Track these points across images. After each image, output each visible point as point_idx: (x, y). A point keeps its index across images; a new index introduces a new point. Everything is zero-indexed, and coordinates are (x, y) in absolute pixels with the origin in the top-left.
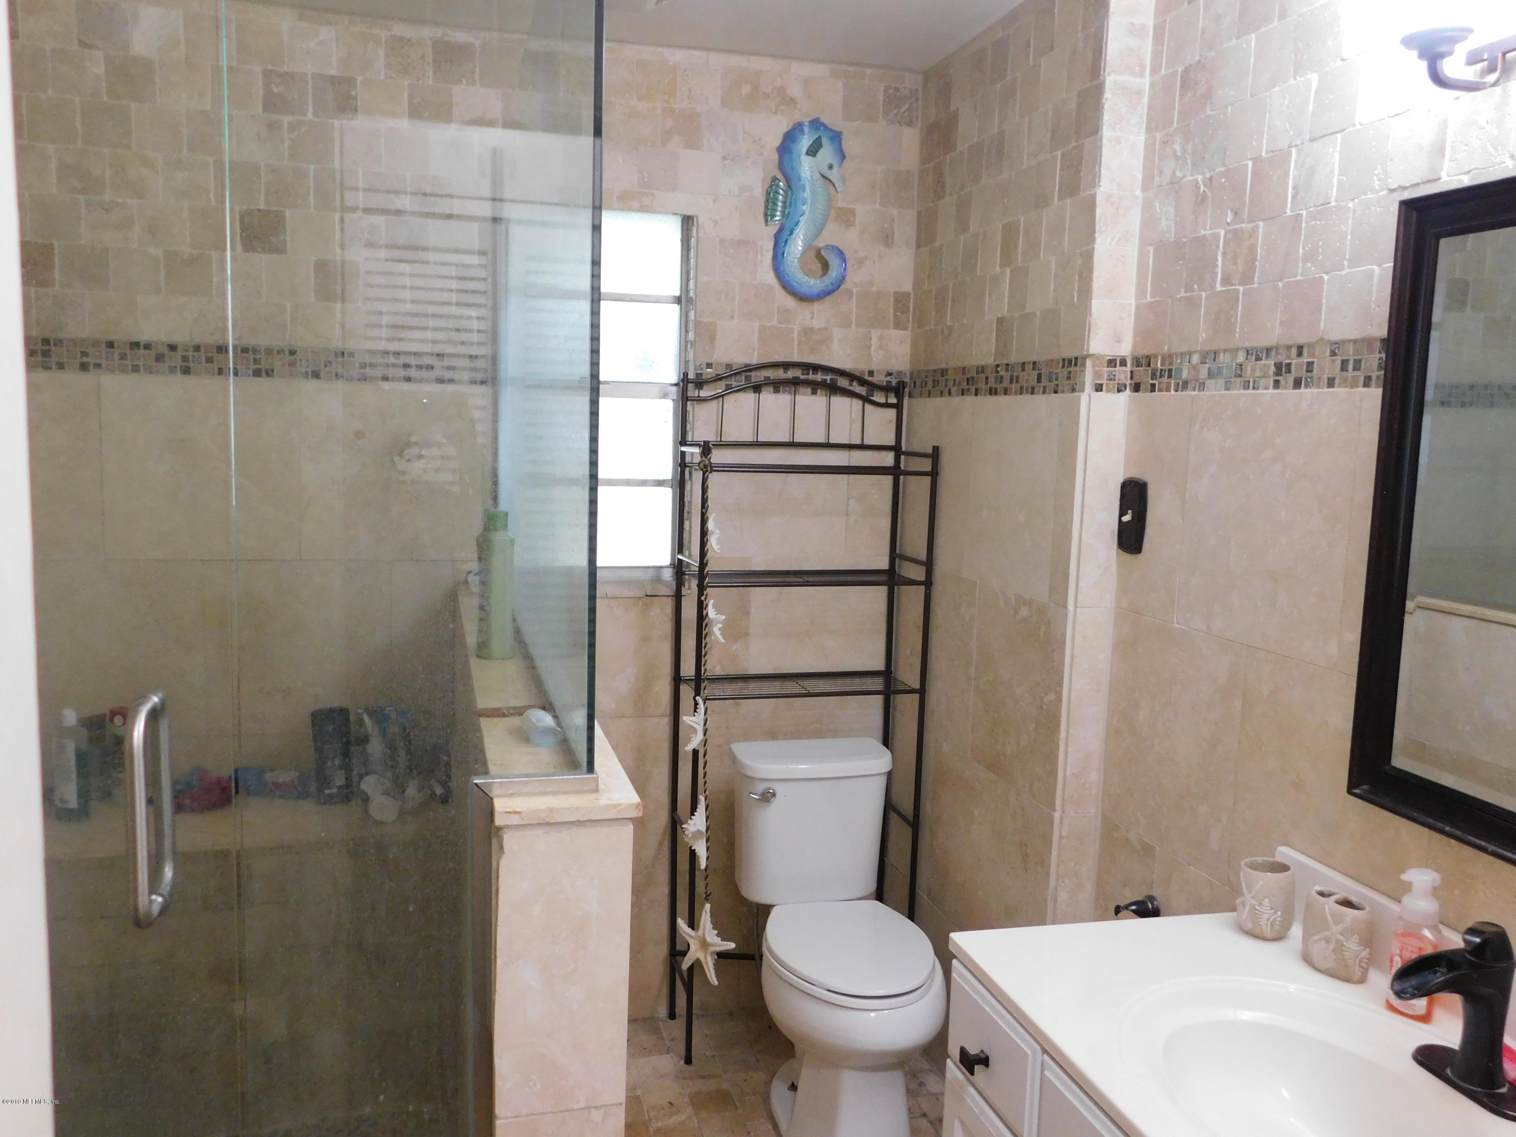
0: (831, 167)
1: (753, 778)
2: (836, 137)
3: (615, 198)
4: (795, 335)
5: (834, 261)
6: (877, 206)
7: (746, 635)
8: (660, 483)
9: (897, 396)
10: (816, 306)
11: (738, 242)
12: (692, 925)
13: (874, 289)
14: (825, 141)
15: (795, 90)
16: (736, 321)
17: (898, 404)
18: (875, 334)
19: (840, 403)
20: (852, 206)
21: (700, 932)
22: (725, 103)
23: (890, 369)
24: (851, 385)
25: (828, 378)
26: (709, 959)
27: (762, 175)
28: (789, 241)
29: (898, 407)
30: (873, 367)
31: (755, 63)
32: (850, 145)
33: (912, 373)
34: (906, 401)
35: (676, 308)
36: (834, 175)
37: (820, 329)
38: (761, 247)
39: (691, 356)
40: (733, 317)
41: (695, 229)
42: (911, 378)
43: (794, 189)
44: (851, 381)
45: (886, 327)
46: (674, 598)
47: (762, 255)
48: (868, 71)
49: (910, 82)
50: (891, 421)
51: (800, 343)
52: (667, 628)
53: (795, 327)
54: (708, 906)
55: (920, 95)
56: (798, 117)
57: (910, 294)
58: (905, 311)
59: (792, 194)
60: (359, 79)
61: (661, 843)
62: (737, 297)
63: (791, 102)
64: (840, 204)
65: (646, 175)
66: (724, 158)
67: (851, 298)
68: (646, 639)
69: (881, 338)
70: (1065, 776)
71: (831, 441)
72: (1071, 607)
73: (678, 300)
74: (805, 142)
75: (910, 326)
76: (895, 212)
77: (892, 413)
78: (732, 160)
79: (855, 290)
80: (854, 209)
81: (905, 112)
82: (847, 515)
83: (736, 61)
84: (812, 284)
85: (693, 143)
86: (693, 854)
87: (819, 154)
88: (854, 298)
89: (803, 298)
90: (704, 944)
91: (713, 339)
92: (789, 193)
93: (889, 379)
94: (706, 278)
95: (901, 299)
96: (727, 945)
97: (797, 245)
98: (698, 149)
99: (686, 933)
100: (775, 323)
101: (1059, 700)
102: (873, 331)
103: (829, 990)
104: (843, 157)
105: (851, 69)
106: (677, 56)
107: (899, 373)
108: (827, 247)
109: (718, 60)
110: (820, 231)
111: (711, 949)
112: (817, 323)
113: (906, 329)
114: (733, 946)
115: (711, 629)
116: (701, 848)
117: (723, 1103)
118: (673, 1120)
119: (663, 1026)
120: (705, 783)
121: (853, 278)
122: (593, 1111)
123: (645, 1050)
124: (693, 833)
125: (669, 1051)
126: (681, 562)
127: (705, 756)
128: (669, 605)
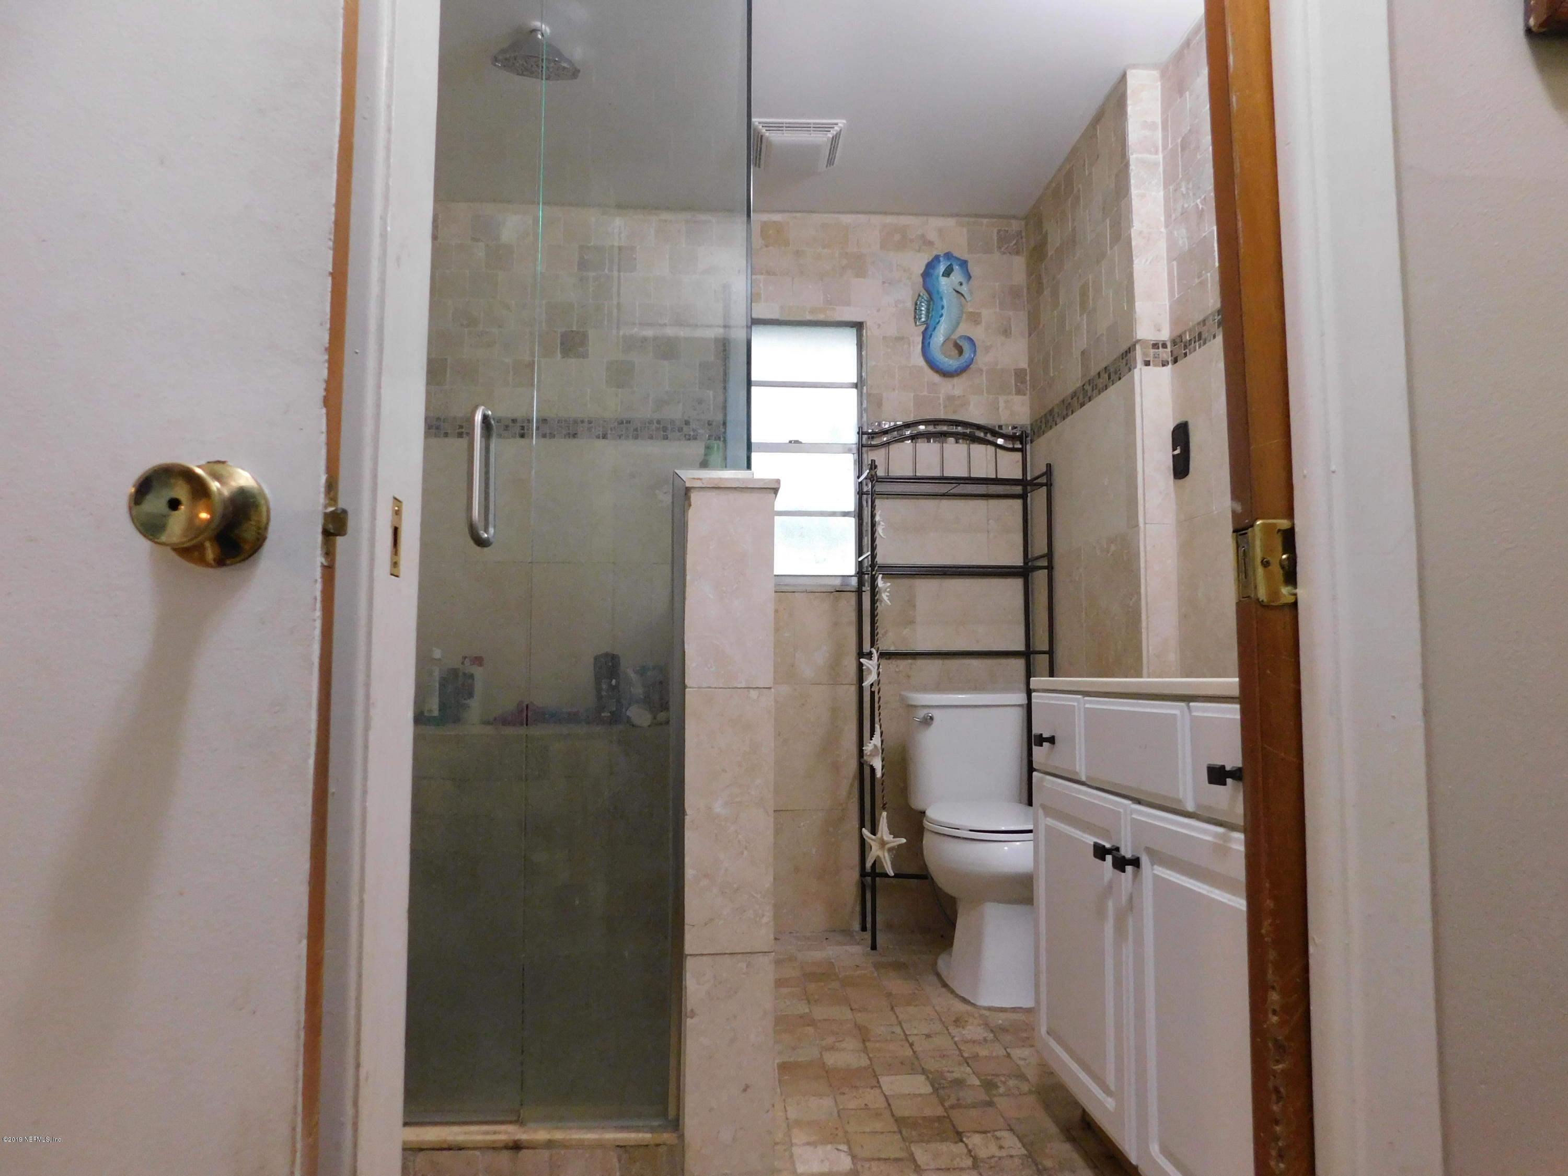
0: (961, 284)
1: (916, 706)
2: (964, 264)
3: (807, 313)
4: (941, 401)
5: (966, 347)
6: (997, 310)
7: (912, 622)
8: (845, 514)
9: (1021, 443)
10: (955, 381)
11: (895, 338)
12: (874, 832)
13: (999, 367)
14: (956, 268)
15: (933, 236)
16: (897, 392)
17: (1023, 448)
18: (1002, 399)
19: (977, 449)
20: (977, 311)
21: (879, 835)
22: (883, 247)
23: (1015, 423)
24: (986, 436)
25: (968, 431)
26: (886, 855)
27: (911, 293)
28: (933, 336)
29: (1022, 450)
30: (1002, 423)
31: (904, 220)
32: (973, 269)
33: (1032, 425)
34: (1028, 447)
35: (854, 391)
36: (964, 289)
37: (959, 397)
38: (913, 341)
39: (865, 419)
40: (894, 389)
41: (864, 331)
42: (1031, 430)
43: (935, 300)
44: (986, 434)
45: (1010, 394)
46: (857, 593)
47: (914, 346)
48: (985, 221)
49: (1015, 226)
50: (1018, 461)
51: (945, 407)
52: (853, 616)
53: (941, 396)
54: (884, 814)
55: (1023, 234)
56: (935, 253)
57: (1026, 370)
58: (1023, 382)
59: (934, 304)
60: (638, 247)
61: (852, 785)
62: (897, 376)
63: (931, 243)
64: (970, 310)
65: (829, 296)
66: (884, 283)
67: (981, 374)
68: (836, 624)
69: (1006, 402)
70: (1148, 657)
71: (972, 476)
72: (1141, 524)
73: (856, 386)
74: (942, 268)
75: (1028, 392)
76: (1011, 313)
77: (1018, 455)
78: (889, 283)
79: (984, 369)
80: (980, 313)
81: (1014, 245)
82: (988, 532)
83: (889, 219)
84: (950, 362)
85: (861, 272)
86: (873, 770)
87: (952, 276)
88: (984, 373)
89: (946, 374)
90: (883, 844)
91: (880, 404)
92: (931, 303)
93: (1014, 431)
94: (874, 363)
95: (1019, 375)
96: (898, 841)
97: (939, 337)
98: (865, 277)
99: (867, 836)
100: (926, 393)
101: (1140, 599)
102: (999, 397)
104: (969, 277)
105: (972, 220)
106: (848, 219)
107: (1022, 426)
108: (961, 337)
109: (877, 220)
110: (957, 327)
111: (888, 846)
112: (957, 392)
113: (1024, 395)
114: (904, 840)
115: (880, 595)
116: (877, 764)
117: (899, 967)
118: (859, 972)
119: (855, 933)
120: (880, 714)
121: (983, 360)
122: (751, 691)
123: (840, 944)
124: (871, 751)
125: (858, 944)
126: (860, 564)
127: (879, 692)
128: (853, 598)
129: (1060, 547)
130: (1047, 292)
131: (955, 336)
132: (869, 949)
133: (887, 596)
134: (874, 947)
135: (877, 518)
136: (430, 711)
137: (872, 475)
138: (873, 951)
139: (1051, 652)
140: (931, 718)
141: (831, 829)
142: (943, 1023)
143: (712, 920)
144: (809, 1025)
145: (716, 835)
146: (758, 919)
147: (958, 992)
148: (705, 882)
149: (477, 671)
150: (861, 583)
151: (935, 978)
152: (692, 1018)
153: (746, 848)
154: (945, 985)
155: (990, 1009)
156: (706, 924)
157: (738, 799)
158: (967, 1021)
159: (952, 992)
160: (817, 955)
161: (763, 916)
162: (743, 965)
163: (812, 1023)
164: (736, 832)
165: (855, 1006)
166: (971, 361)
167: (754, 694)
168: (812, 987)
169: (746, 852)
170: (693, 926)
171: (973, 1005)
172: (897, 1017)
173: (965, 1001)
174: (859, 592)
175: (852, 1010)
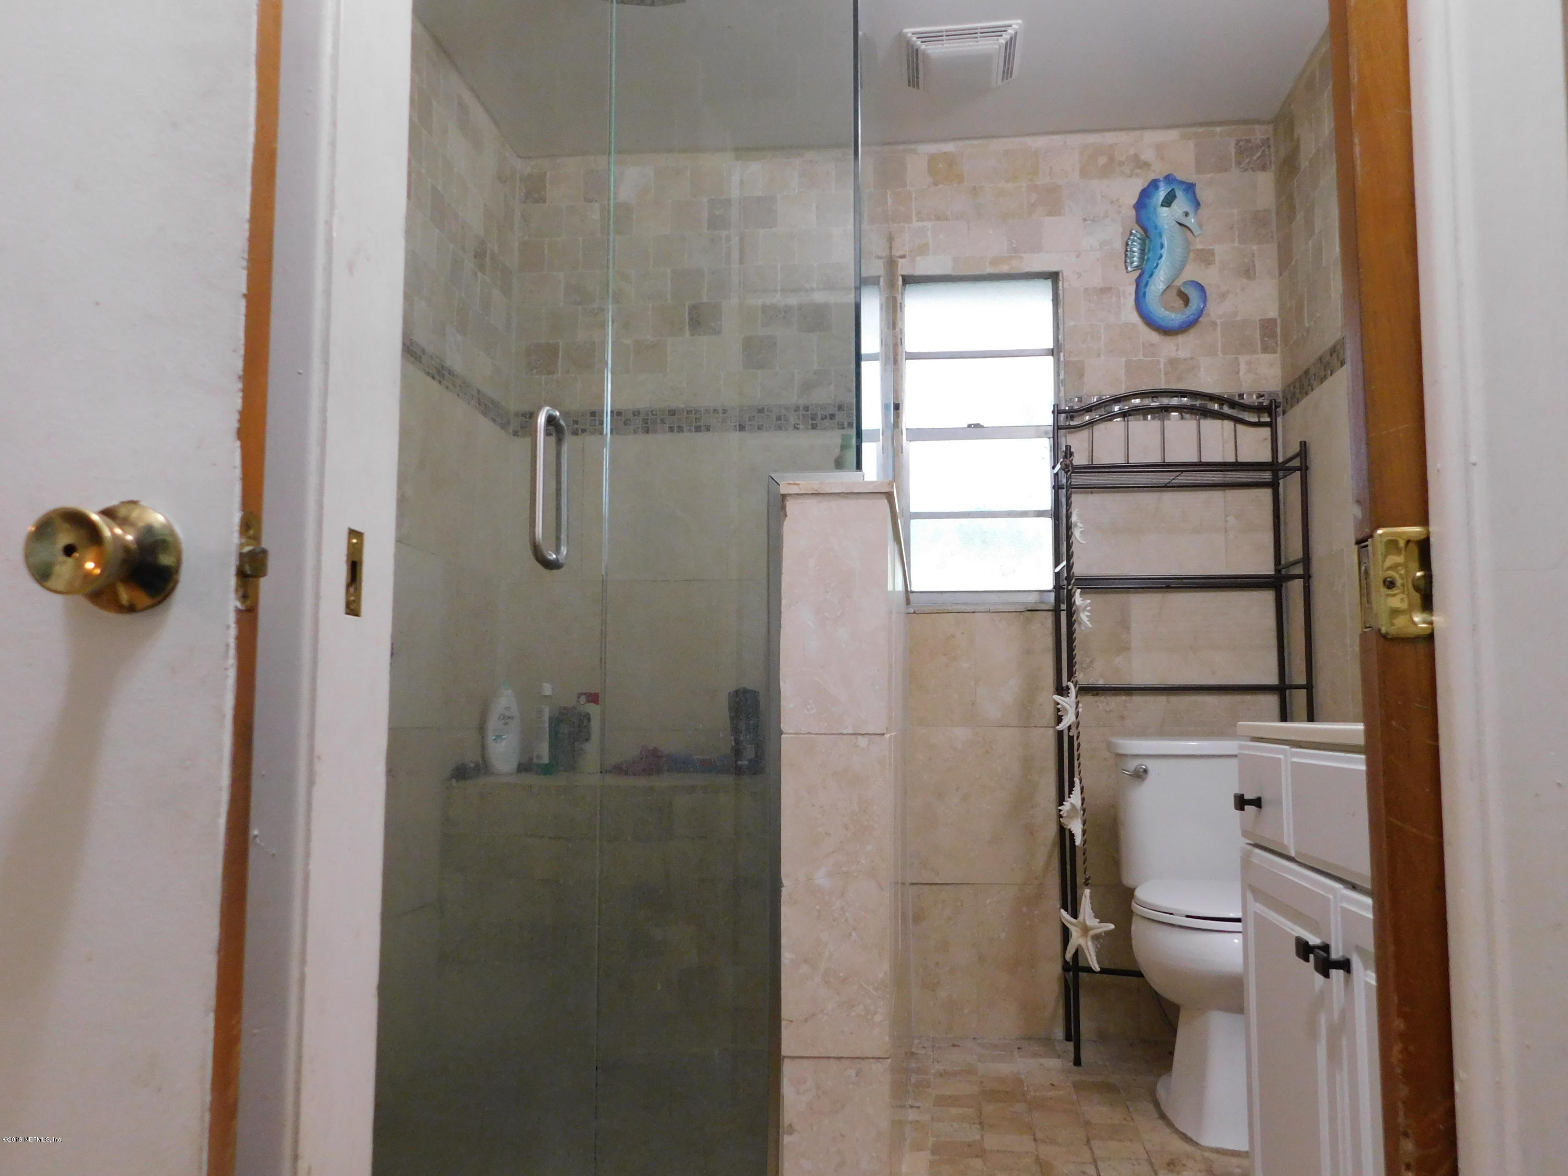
0: (1187, 214)
1: (1126, 756)
2: (1190, 188)
3: (987, 264)
4: (1162, 366)
5: (1193, 294)
6: (1236, 244)
8: (1040, 514)
9: (1270, 416)
10: (1181, 339)
11: (1101, 289)
12: (1075, 915)
13: (1239, 318)
14: (1179, 194)
15: (1148, 155)
16: (1103, 357)
17: (1271, 422)
18: (1243, 360)
19: (1209, 425)
20: (1211, 248)
21: (1081, 918)
22: (1084, 173)
23: (1261, 389)
24: (1221, 408)
25: (1198, 403)
26: (1090, 944)
27: (1121, 230)
28: (1149, 283)
29: (1271, 425)
30: (1243, 390)
31: (1110, 138)
32: (1203, 194)
33: (1284, 391)
34: (1279, 420)
35: (1050, 360)
36: (1191, 221)
37: (1185, 360)
38: (1124, 292)
39: (1062, 394)
40: (1099, 355)
41: (1060, 283)
42: (1284, 397)
43: (1152, 237)
44: (1221, 405)
45: (1254, 352)
46: (1054, 613)
47: (1125, 298)
48: (1218, 129)
49: (1260, 133)
50: (1266, 439)
51: (1166, 374)
52: (1049, 642)
53: (1162, 360)
54: (1087, 892)
55: (1272, 142)
56: (1153, 176)
57: (1276, 319)
58: (1273, 335)
59: (1151, 241)
60: (779, 196)
61: (1050, 857)
62: (1103, 337)
63: (1146, 165)
64: (1199, 247)
65: (1014, 241)
66: (1085, 220)
67: (1215, 329)
68: (1028, 652)
69: (1249, 363)
71: (1203, 460)
73: (1052, 352)
74: (1162, 194)
75: (1279, 349)
76: (1254, 248)
77: (1266, 432)
78: (1092, 220)
79: (1218, 321)
80: (1213, 249)
81: (1258, 158)
82: (1226, 532)
83: (1092, 139)
84: (1174, 317)
85: (1055, 209)
86: (1072, 836)
87: (1174, 205)
88: (1219, 328)
89: (1166, 331)
90: (1085, 930)
91: (1081, 375)
92: (1147, 241)
93: (1261, 400)
94: (1072, 323)
95: (1267, 327)
96: (1106, 926)
97: (1158, 283)
98: (1060, 215)
99: (1068, 922)
100: (1141, 357)
102: (1239, 357)
103: (1188, 916)
104: (1197, 204)
105: (1201, 130)
106: (1040, 142)
107: (1270, 394)
108: (1185, 283)
109: (1076, 140)
110: (1181, 269)
111: (1091, 933)
112: (1183, 354)
113: (1275, 352)
114: (1111, 926)
115: (1079, 616)
116: (1076, 827)
117: (1108, 1090)
118: (1052, 1093)
119: (1056, 1044)
120: (1079, 765)
121: (1216, 311)
122: (860, 737)
123: (1035, 1055)
124: (1068, 811)
125: (1059, 1057)
126: (1057, 575)
127: (1078, 738)
128: (1049, 619)
129: (1319, 550)
130: (1300, 216)
131: (1178, 283)
132: (1072, 1064)
133: (1087, 616)
134: (1077, 1062)
135: (1074, 519)
136: (539, 757)
137: (1066, 465)
138: (1076, 1067)
139: (1309, 687)
140: (1145, 771)
141: (1025, 909)
142: (1151, 1164)
143: (814, 1015)
144: (977, 1156)
145: (819, 911)
146: (869, 1017)
147: (1177, 1126)
148: (804, 969)
149: (593, 710)
150: (1058, 600)
151: (1151, 1107)
152: (791, 1134)
153: (854, 929)
154: (1163, 1116)
155: (1218, 1151)
156: (806, 1020)
157: (845, 869)
158: (1184, 1165)
159: (1170, 1124)
160: (1005, 1068)
161: (876, 1013)
162: (852, 1072)
163: (980, 1152)
164: (842, 908)
165: (1039, 1135)
166: (1200, 313)
167: (863, 742)
168: (989, 1108)
169: (854, 934)
170: (792, 1021)
171: (1196, 1144)
172: (1093, 1153)
173: (1186, 1138)
174: (1056, 611)
175: (1035, 1140)
